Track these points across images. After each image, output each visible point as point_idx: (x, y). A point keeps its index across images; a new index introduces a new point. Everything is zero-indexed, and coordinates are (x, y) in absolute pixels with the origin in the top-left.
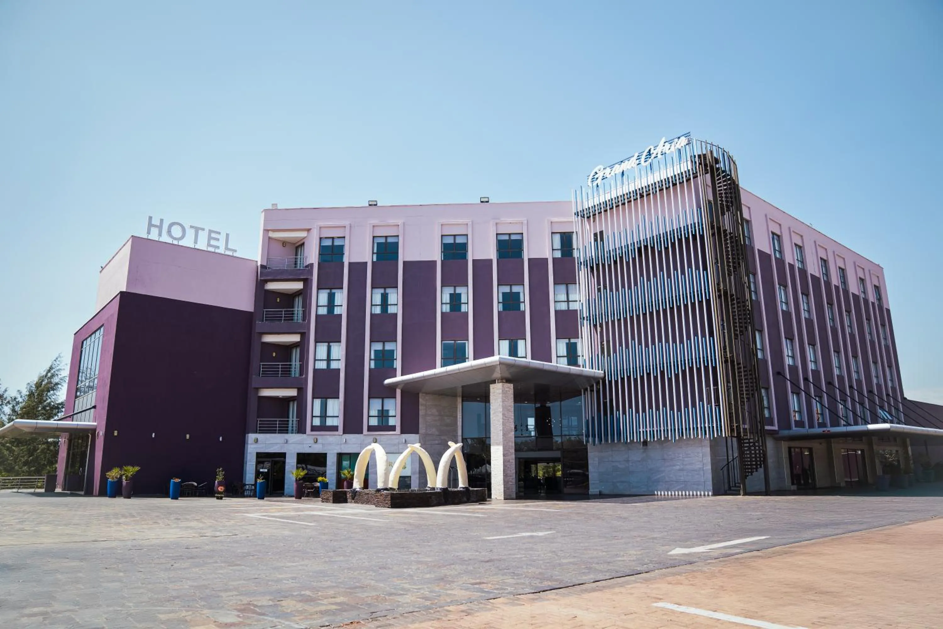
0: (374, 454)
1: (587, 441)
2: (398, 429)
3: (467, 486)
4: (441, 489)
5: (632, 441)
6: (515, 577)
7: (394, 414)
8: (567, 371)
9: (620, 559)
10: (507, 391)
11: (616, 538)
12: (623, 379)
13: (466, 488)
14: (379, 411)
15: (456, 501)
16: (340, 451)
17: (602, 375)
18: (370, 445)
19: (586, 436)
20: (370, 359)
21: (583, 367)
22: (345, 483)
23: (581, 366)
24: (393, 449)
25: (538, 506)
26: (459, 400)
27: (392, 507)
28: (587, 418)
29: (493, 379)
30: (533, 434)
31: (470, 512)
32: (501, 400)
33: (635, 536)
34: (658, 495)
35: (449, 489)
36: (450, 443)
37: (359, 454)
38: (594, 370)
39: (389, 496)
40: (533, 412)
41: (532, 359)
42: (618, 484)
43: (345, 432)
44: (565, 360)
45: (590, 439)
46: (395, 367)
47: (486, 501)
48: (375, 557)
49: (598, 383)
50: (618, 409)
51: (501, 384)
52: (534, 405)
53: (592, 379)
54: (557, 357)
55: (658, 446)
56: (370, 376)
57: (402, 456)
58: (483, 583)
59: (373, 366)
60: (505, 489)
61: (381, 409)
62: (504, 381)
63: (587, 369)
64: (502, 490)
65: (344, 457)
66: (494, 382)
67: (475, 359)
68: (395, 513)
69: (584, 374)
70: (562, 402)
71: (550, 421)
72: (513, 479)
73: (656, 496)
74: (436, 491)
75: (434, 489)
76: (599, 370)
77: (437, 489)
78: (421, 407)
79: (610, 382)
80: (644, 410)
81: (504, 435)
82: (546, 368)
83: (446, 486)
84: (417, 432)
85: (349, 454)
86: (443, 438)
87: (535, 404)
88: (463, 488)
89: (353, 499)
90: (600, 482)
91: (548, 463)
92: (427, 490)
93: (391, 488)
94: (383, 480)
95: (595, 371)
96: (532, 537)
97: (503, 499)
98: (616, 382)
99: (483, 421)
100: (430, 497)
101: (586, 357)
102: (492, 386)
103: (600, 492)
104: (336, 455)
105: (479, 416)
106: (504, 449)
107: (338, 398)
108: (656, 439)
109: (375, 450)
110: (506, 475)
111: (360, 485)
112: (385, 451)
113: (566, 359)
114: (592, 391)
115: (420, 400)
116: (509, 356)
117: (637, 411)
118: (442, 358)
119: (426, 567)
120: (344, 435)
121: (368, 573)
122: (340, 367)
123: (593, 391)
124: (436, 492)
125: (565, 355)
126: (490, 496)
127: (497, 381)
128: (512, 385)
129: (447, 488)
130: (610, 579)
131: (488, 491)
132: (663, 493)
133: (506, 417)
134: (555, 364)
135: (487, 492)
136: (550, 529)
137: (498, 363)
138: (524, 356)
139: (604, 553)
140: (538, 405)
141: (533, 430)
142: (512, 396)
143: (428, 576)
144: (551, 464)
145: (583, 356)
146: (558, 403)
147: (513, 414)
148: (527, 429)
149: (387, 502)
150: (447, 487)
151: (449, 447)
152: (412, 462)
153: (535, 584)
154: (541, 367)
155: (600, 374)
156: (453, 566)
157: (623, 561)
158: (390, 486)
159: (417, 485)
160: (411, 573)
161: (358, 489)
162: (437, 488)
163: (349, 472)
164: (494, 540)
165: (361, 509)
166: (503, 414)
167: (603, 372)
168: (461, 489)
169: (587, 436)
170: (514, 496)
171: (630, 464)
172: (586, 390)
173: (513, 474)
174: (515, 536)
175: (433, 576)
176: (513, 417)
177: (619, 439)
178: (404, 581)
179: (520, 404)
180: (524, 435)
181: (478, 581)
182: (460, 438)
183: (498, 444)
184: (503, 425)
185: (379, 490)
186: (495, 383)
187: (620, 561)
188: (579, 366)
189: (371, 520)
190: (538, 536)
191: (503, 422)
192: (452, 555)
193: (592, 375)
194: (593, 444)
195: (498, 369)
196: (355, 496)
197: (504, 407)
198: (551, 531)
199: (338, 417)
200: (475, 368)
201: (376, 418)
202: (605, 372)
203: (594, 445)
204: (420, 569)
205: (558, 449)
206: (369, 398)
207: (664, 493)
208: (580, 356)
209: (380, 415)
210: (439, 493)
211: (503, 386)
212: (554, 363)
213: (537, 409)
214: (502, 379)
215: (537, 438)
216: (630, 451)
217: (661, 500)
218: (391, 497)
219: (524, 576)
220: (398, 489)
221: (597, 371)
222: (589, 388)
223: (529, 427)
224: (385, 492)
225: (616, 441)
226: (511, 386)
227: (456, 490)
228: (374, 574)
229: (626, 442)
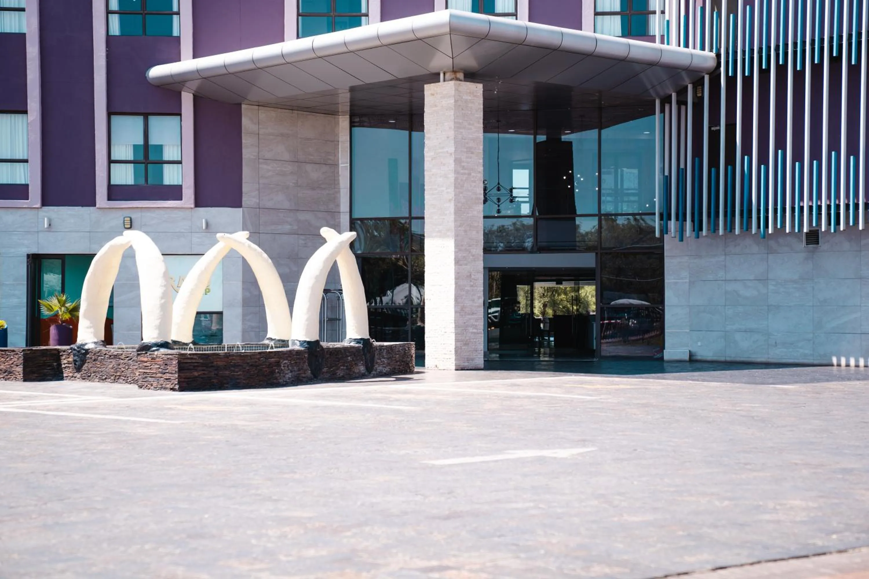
0: (133, 257)
1: (664, 230)
2: (188, 193)
3: (367, 336)
4: (302, 343)
5: (780, 231)
6: (523, 555)
7: (177, 158)
8: (621, 52)
9: (767, 517)
10: (466, 101)
11: (748, 467)
12: (764, 74)
13: (365, 342)
14: (135, 147)
15: (340, 373)
16: (34, 250)
17: (711, 64)
18: (121, 234)
19: (661, 218)
20: (108, 12)
21: (662, 42)
22: (53, 330)
23: (658, 39)
24: (176, 246)
25: (542, 386)
26: (344, 122)
27: (182, 389)
28: (667, 173)
29: (435, 71)
30: (526, 209)
31: (378, 400)
32: (452, 124)
33: (796, 464)
34: (839, 365)
35: (322, 343)
36: (326, 232)
37: (91, 256)
38: (690, 50)
39: (175, 362)
40: (529, 155)
41: (530, 20)
42: (738, 336)
43: (46, 202)
44: (616, 22)
45: (672, 224)
46: (175, 33)
47: (412, 372)
48: (170, 511)
49: (698, 83)
50: (747, 150)
51: (452, 83)
52: (532, 137)
53: (684, 74)
54: (597, 14)
55: (846, 245)
56: (108, 56)
57: (202, 263)
58: (447, 568)
59: (115, 29)
60: (459, 344)
61: (140, 141)
62: (461, 75)
63: (673, 47)
64: (452, 347)
65: (46, 263)
66: (434, 78)
67: (384, 17)
68: (192, 403)
69: (666, 59)
70: (603, 132)
71: (571, 179)
72: (477, 320)
73: (835, 368)
74: (291, 348)
75: (284, 343)
76: (703, 48)
77: (294, 344)
78: (246, 140)
79: (731, 81)
80: (816, 154)
81: (458, 211)
82: (568, 43)
83: (314, 337)
84: (237, 203)
85: (61, 257)
86: (303, 216)
87: (535, 135)
88: (358, 341)
89: (78, 369)
90: (690, 331)
91: (559, 282)
92: (267, 346)
93: (175, 342)
94: (157, 322)
95: (694, 51)
96: (541, 460)
97: (454, 367)
98: (748, 81)
99: (404, 178)
100: (278, 364)
101: (672, 14)
102: (429, 89)
103: (691, 354)
104: (25, 259)
105: (393, 163)
106: (458, 246)
107: (25, 112)
108: (842, 228)
109: (134, 247)
110: (462, 310)
111: (95, 335)
112: (161, 251)
113: (618, 19)
114: (682, 102)
115: (245, 121)
116: (473, 11)
117: (798, 156)
118: (298, 15)
119: (302, 531)
120: (46, 208)
121: (161, 550)
122: (24, 30)
123: (686, 104)
124: (290, 351)
125: (618, 9)
126: (421, 360)
127: (442, 75)
128: (480, 86)
129: (317, 342)
130: (752, 564)
131: (417, 349)
132: (852, 362)
133: (463, 168)
134: (590, 34)
135: (413, 351)
136: (583, 442)
137: (448, 30)
138: (512, 10)
139: (726, 503)
140: (542, 138)
141: (527, 199)
142: (481, 115)
143: (311, 552)
144: (567, 285)
145: (663, 12)
146: (593, 134)
147: (481, 161)
148: (512, 200)
149: (167, 376)
150: (318, 338)
151: (323, 241)
152: (226, 277)
153: (574, 570)
154: (555, 41)
155: (705, 58)
156: (367, 529)
157: (778, 522)
158: (173, 336)
159: (240, 334)
160: (269, 545)
161: (90, 346)
162: (293, 341)
163: (63, 304)
164: (450, 466)
165: (103, 394)
166: (457, 161)
167: (713, 54)
168: (353, 344)
169: (665, 216)
170: (480, 361)
171: (771, 287)
172: (666, 100)
173: (479, 307)
174: (499, 457)
175: (324, 553)
176: (481, 169)
177: (747, 226)
178: (258, 566)
179: (495, 135)
180: (503, 213)
181: (434, 563)
182: (345, 220)
183: (442, 235)
184: (456, 187)
185: (145, 348)
186: (439, 81)
187: (768, 522)
188: (652, 39)
189: (134, 422)
190: (555, 458)
191: (456, 179)
192: (359, 503)
193: (685, 62)
194: (677, 239)
195: (445, 46)
196: (83, 362)
197: (458, 143)
198: (584, 446)
199: (26, 161)
200: (385, 41)
201: (130, 167)
202: (718, 55)
203: (682, 240)
204: (290, 536)
205: (588, 249)
206: (110, 113)
207: (857, 361)
208: (654, 12)
209: (141, 158)
210: (298, 352)
211: (456, 90)
212: (587, 32)
213: (538, 146)
214: (454, 72)
215: (537, 220)
216: (771, 257)
217: (849, 379)
218: (179, 363)
219: (542, 552)
220: (194, 343)
221: (698, 51)
222: (674, 96)
223: (515, 193)
224: (163, 350)
225: (737, 231)
226: (478, 89)
227: (338, 345)
228: (178, 551)
229: (766, 235)
